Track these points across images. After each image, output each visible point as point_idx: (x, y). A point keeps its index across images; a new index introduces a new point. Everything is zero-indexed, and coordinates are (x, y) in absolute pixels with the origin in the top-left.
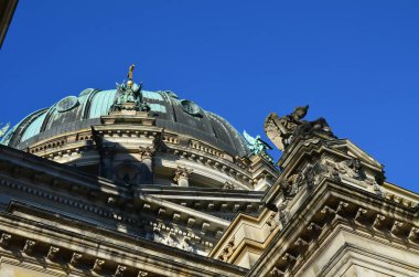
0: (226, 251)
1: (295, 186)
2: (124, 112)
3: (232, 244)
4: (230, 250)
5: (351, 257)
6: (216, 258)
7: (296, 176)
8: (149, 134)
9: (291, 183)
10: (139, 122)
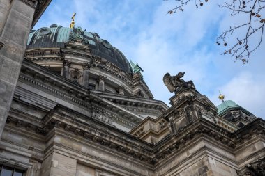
0: (139, 132)
1: (180, 113)
2: (76, 43)
3: (142, 130)
4: (141, 133)
5: (206, 153)
6: (132, 134)
7: (181, 109)
8: (89, 57)
9: (178, 111)
10: (84, 50)
